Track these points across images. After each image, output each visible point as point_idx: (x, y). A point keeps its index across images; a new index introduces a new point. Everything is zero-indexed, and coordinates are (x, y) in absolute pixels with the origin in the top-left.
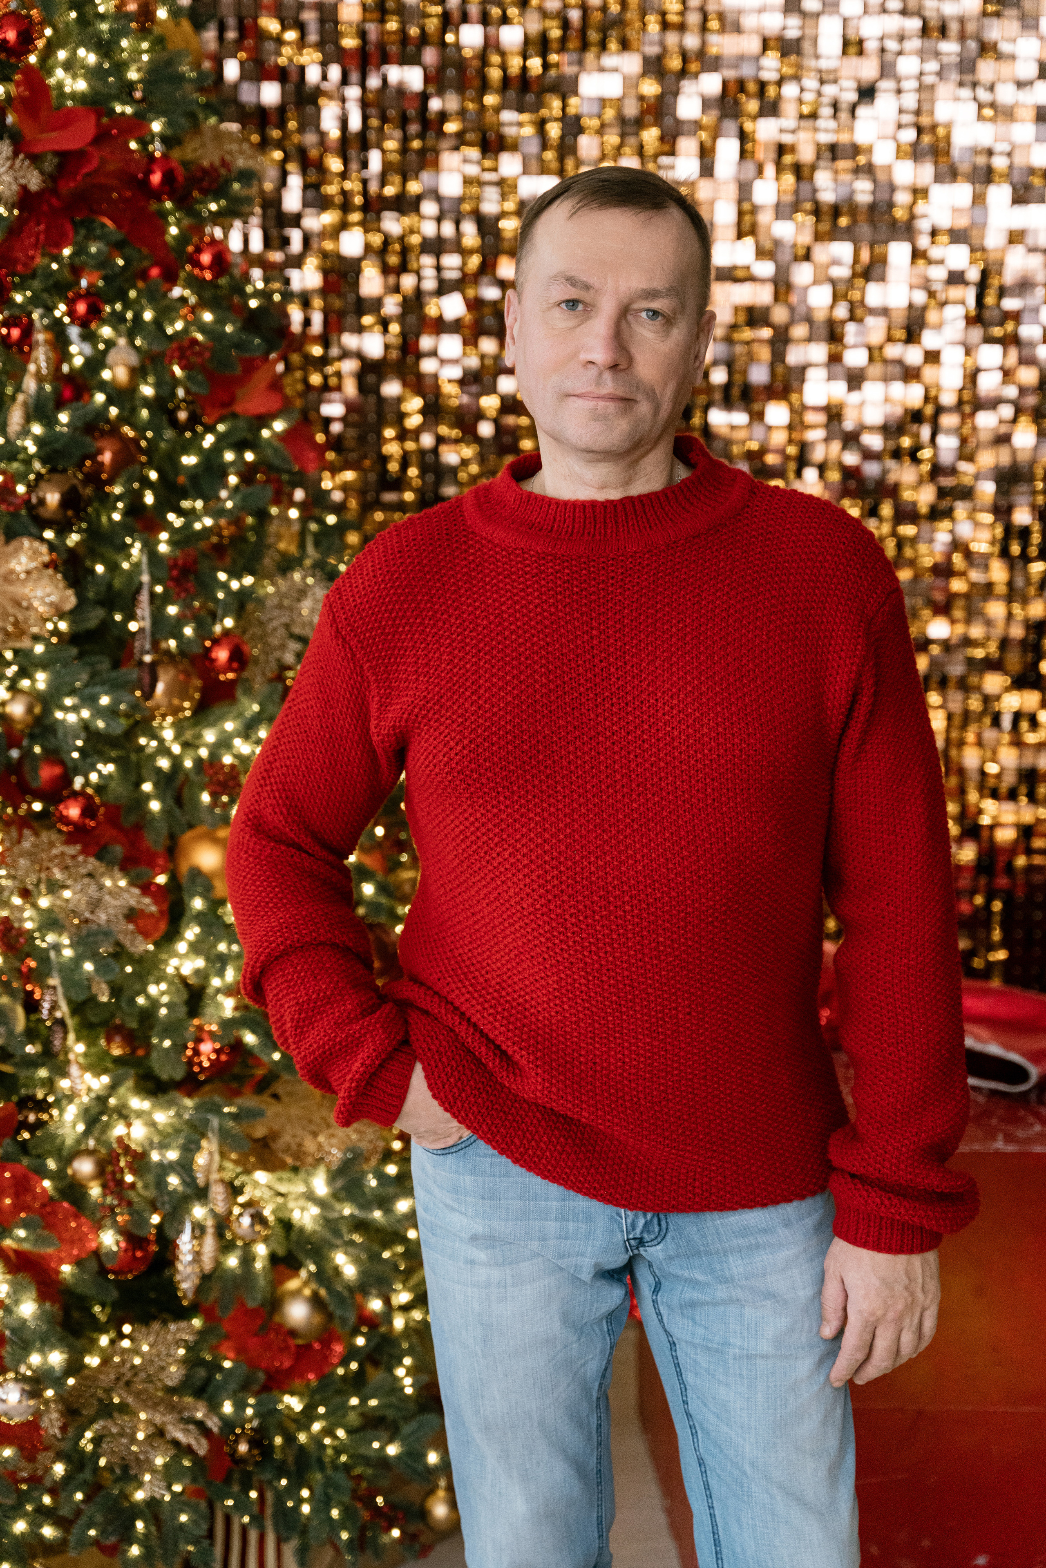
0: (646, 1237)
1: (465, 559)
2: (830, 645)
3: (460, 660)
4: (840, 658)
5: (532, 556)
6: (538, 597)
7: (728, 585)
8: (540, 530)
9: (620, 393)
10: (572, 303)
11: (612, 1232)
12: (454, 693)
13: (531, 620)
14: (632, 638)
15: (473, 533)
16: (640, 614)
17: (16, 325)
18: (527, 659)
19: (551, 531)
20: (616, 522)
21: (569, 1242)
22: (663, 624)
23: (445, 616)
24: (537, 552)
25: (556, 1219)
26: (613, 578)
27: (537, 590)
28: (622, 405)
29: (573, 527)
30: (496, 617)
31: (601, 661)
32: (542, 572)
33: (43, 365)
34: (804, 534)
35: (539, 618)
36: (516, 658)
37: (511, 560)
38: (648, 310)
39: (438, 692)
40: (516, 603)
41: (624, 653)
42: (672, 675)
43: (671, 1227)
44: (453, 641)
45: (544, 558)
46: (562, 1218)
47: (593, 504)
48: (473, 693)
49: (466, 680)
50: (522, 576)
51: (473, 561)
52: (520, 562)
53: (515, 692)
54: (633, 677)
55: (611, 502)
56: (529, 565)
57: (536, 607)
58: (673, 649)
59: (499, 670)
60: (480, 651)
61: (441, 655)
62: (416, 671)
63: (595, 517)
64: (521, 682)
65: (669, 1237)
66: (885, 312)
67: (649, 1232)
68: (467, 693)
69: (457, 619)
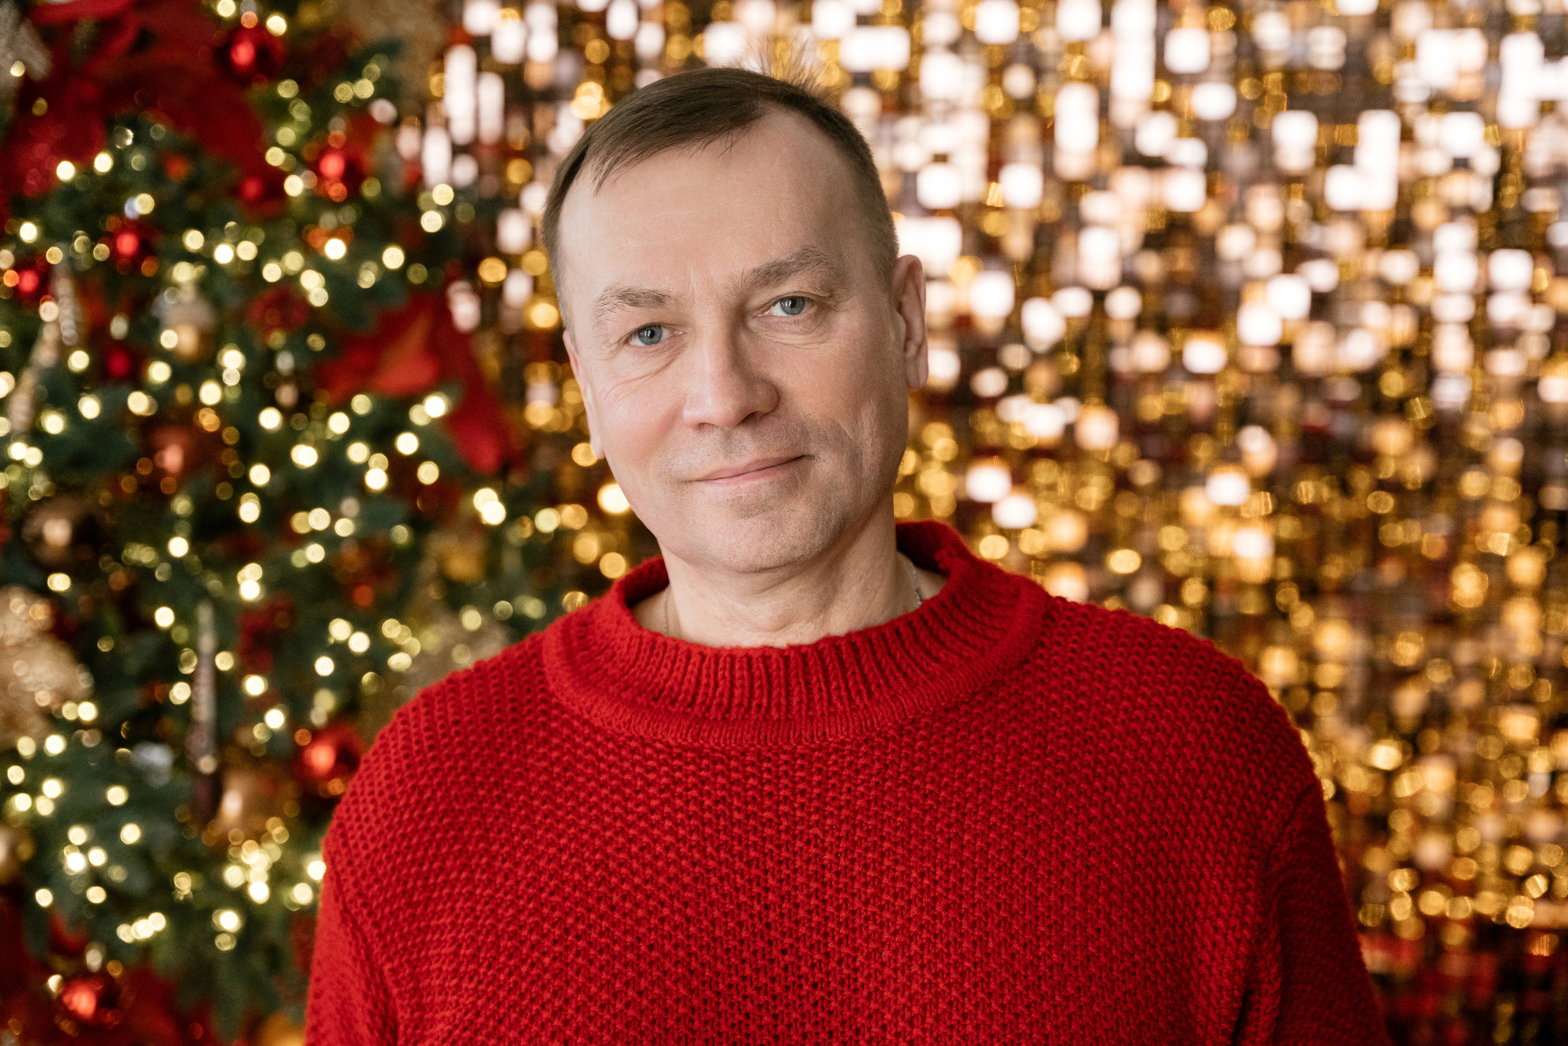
1: (545, 756)
2: (1197, 904)
3: (532, 948)
4: (1216, 929)
5: (658, 752)
6: (671, 831)
7: (1011, 800)
8: (673, 703)
9: (776, 452)
10: (650, 332)
12: (522, 1013)
13: (658, 873)
14: (839, 908)
15: (558, 705)
16: (853, 861)
18: (651, 948)
19: (691, 705)
20: (808, 683)
22: (894, 880)
23: (507, 865)
24: (668, 745)
26: (803, 792)
27: (669, 817)
28: (783, 474)
29: (732, 696)
30: (596, 868)
31: (784, 952)
32: (677, 782)
34: (1144, 695)
35: (672, 870)
36: (632, 947)
37: (622, 759)
38: (783, 300)
39: (495, 1012)
40: (631, 840)
41: (826, 935)
42: (910, 978)
44: (520, 911)
45: (679, 756)
47: (766, 654)
48: (554, 1014)
49: (544, 987)
50: (642, 790)
51: (558, 759)
52: (639, 763)
53: (631, 1012)
54: (842, 982)
55: (796, 649)
56: (653, 770)
57: (667, 849)
58: (913, 929)
59: (601, 969)
60: (567, 931)
61: (499, 938)
62: (456, 970)
63: (769, 676)
64: (640, 993)
66: (1354, 216)
68: (545, 1015)
69: (527, 870)
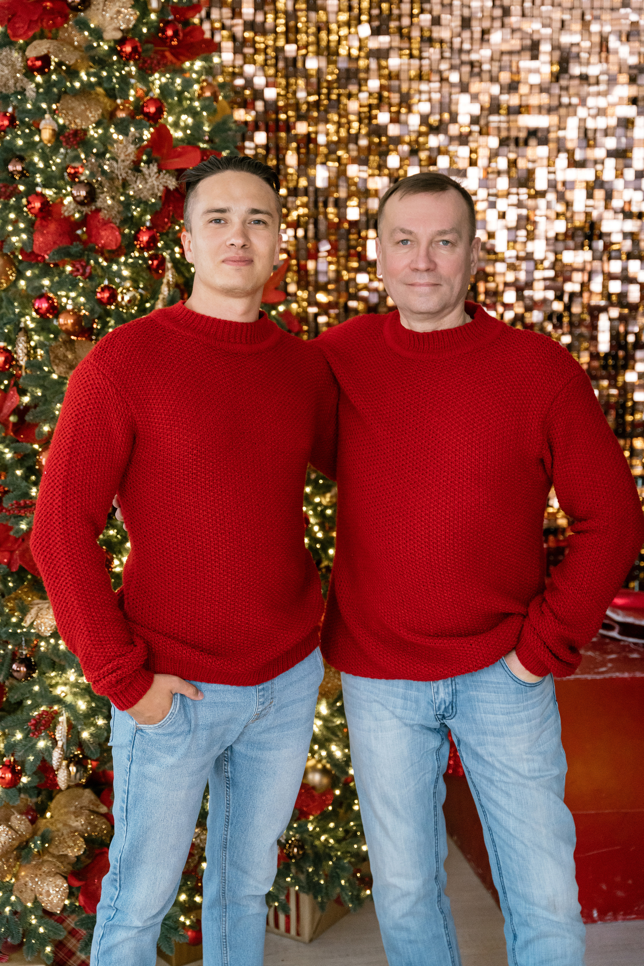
0: (446, 715)
9: (432, 281)
11: (428, 709)
17: (156, 259)
21: (407, 712)
25: (402, 698)
28: (433, 288)
33: (171, 279)
38: (443, 241)
43: (458, 711)
46: (405, 698)
65: (457, 716)
67: (447, 712)
